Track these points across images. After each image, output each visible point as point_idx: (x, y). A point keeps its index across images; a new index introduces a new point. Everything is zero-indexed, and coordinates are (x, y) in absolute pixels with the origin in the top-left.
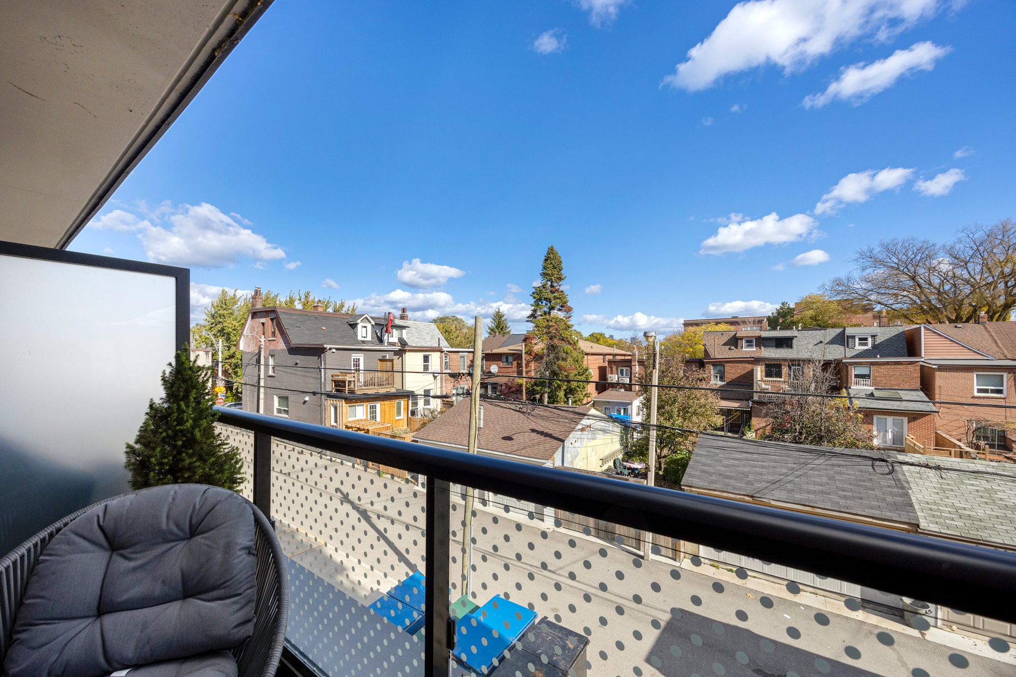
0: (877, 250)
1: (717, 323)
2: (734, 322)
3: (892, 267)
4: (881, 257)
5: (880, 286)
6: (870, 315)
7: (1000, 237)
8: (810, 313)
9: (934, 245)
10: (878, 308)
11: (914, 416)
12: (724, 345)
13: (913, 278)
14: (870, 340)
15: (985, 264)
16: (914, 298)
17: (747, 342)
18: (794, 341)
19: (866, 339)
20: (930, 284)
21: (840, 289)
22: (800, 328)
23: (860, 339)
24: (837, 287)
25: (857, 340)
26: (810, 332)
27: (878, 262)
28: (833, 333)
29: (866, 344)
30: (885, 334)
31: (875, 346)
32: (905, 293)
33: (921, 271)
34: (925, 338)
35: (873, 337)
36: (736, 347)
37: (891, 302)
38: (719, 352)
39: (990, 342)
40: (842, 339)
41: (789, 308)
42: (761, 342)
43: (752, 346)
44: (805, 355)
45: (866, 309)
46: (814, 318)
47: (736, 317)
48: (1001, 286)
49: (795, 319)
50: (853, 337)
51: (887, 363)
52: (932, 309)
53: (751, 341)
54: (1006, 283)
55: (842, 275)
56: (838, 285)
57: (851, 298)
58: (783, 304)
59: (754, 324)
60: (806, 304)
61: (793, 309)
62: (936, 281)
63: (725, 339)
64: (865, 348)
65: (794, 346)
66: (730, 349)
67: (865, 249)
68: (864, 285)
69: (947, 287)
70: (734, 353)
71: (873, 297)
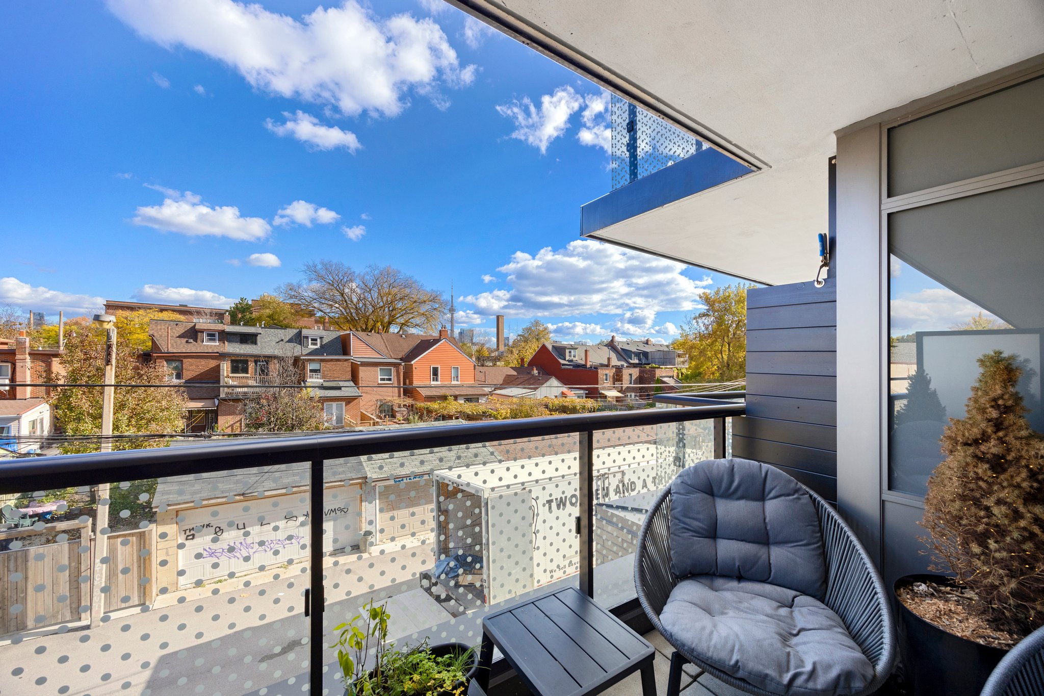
0: (319, 266)
1: (162, 310)
2: (184, 311)
3: (329, 283)
4: (323, 273)
5: (321, 296)
6: (313, 319)
7: (386, 277)
8: (268, 312)
9: (354, 272)
10: (319, 314)
11: (349, 400)
12: (179, 337)
13: (342, 295)
14: (319, 340)
15: (379, 293)
16: (343, 310)
17: (209, 335)
18: (259, 337)
19: (316, 340)
20: (352, 302)
21: (293, 294)
22: (263, 326)
23: (312, 340)
24: (290, 291)
25: (310, 340)
26: (272, 330)
27: (320, 278)
28: (291, 333)
29: (316, 344)
30: (329, 335)
31: (322, 346)
32: (337, 305)
33: (347, 290)
34: (353, 342)
35: (321, 338)
36: (196, 340)
37: (328, 311)
38: (172, 344)
39: (384, 347)
40: (299, 339)
41: (247, 304)
42: (225, 336)
43: (214, 340)
44: (268, 351)
45: (311, 314)
46: (270, 317)
47: (186, 306)
48: (387, 309)
49: (254, 315)
50: (307, 337)
51: (331, 360)
52: (353, 320)
53: (213, 335)
54: (389, 308)
55: (295, 282)
56: (291, 289)
57: (300, 303)
58: (242, 299)
59: (211, 316)
60: (263, 304)
61: (251, 306)
62: (355, 300)
63: (181, 330)
64: (315, 347)
65: (259, 343)
66: (187, 342)
67: (311, 263)
68: (311, 294)
69: (361, 305)
70: (193, 347)
71: (316, 305)
